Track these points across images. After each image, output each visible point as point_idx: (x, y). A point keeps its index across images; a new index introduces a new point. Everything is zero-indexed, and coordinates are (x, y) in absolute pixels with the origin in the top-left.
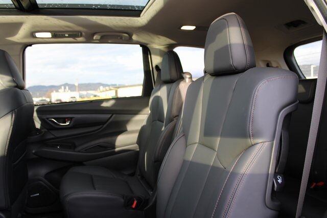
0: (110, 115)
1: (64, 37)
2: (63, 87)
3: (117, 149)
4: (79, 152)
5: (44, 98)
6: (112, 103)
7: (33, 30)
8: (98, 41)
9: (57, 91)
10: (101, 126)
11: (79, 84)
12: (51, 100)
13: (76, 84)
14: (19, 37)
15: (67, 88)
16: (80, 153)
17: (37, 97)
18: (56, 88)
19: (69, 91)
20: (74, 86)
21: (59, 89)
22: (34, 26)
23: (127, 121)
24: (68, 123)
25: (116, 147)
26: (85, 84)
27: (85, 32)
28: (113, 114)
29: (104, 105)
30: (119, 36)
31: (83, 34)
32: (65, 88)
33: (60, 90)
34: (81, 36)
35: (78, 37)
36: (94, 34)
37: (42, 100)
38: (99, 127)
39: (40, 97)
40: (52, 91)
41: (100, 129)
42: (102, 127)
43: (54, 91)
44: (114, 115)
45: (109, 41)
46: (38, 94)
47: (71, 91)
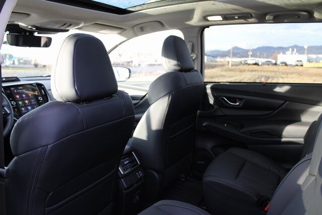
0: (283, 101)
1: (234, 19)
2: (290, 49)
3: (283, 140)
4: (243, 133)
5: (269, 60)
6: (286, 88)
7: (205, 15)
8: (272, 21)
9: (284, 53)
10: (272, 111)
11: (308, 47)
12: (276, 62)
13: (306, 47)
14: (195, 21)
15: (295, 50)
16: (244, 135)
17: (264, 58)
18: (283, 50)
19: (297, 53)
20: (302, 48)
21: (287, 51)
22: (204, 12)
23: (302, 111)
24: (238, 104)
25: (283, 137)
26: (317, 46)
27: (255, 14)
28: (286, 101)
29: (278, 89)
30: (297, 15)
31: (253, 15)
32: (293, 50)
33: (287, 53)
34: (252, 17)
35: (249, 18)
36: (266, 14)
37: (267, 61)
38: (269, 112)
39: (266, 58)
40: (280, 53)
41: (270, 114)
42: (272, 113)
43: (281, 53)
44: (288, 102)
45: (285, 21)
46: (265, 55)
47: (299, 53)
